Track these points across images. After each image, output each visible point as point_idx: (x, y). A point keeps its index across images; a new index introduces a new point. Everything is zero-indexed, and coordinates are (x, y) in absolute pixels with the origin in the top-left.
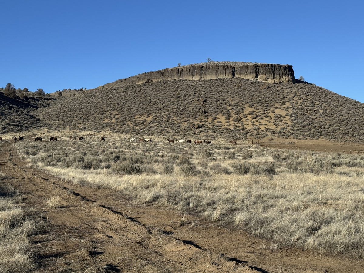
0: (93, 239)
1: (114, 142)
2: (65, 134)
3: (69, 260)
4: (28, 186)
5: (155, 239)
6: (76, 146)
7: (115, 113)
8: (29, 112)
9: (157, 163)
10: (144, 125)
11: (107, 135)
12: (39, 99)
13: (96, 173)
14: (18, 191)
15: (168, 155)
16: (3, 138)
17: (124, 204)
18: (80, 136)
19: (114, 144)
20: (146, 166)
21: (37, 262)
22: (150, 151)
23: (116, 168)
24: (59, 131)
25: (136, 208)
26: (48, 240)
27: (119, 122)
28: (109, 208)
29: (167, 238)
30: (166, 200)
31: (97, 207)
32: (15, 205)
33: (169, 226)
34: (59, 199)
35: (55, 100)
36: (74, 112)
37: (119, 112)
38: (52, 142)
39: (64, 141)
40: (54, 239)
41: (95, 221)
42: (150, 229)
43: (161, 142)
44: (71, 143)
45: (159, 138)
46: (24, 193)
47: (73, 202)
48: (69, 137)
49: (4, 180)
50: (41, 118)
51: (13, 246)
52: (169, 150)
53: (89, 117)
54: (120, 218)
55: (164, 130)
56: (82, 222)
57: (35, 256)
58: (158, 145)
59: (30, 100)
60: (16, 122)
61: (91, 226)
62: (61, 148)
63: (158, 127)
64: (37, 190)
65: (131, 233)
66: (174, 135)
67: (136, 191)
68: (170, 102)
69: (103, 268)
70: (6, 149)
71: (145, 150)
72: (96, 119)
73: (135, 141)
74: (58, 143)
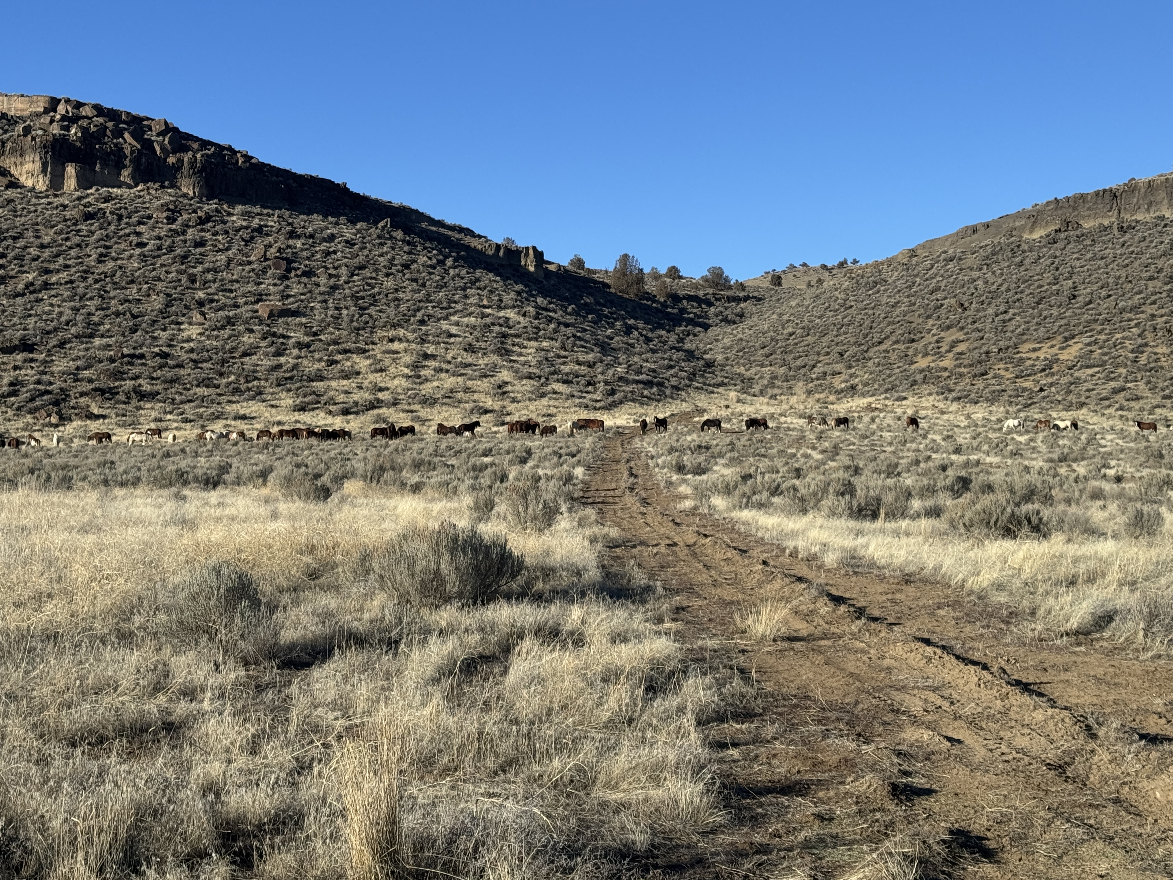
0: (899, 744)
1: (950, 433)
2: (791, 408)
3: (827, 807)
4: (688, 570)
5: (1109, 757)
6: (827, 444)
7: (954, 338)
8: (681, 340)
9: (1101, 503)
10: (1053, 374)
11: (925, 408)
12: (713, 300)
13: (897, 533)
14: (659, 583)
15: (1137, 475)
16: (609, 422)
17: (995, 637)
18: (838, 412)
19: (949, 437)
20: (1064, 512)
21: (732, 807)
22: (1075, 460)
23: (963, 516)
24: (773, 397)
25: (1034, 649)
26: (758, 740)
27: (965, 367)
28: (944, 648)
29: (1154, 755)
30: (1142, 625)
31: (905, 642)
32: (654, 628)
33: (1156, 716)
34: (783, 612)
35: (760, 299)
36: (820, 337)
37: (967, 333)
38: (752, 434)
39: (789, 429)
40: (776, 739)
41: (903, 689)
42: (1091, 721)
43: (1112, 430)
44: (811, 437)
45: (1104, 419)
46: (677, 592)
47: (827, 623)
48: (805, 418)
49: (617, 550)
50: (720, 358)
51: (658, 752)
52: (1143, 459)
53: (866, 351)
54: (985, 680)
55: (1123, 389)
56: (859, 689)
57: (724, 786)
58: (1103, 442)
59: (685, 302)
60: (645, 373)
61: (889, 702)
62: (781, 452)
63: (1099, 379)
64: (715, 584)
65: (1026, 731)
66: (1158, 406)
67: (1032, 593)
68: (1142, 296)
69: (938, 839)
70: (617, 457)
71: (1055, 456)
72: (889, 358)
73: (1022, 428)
74: (769, 437)
